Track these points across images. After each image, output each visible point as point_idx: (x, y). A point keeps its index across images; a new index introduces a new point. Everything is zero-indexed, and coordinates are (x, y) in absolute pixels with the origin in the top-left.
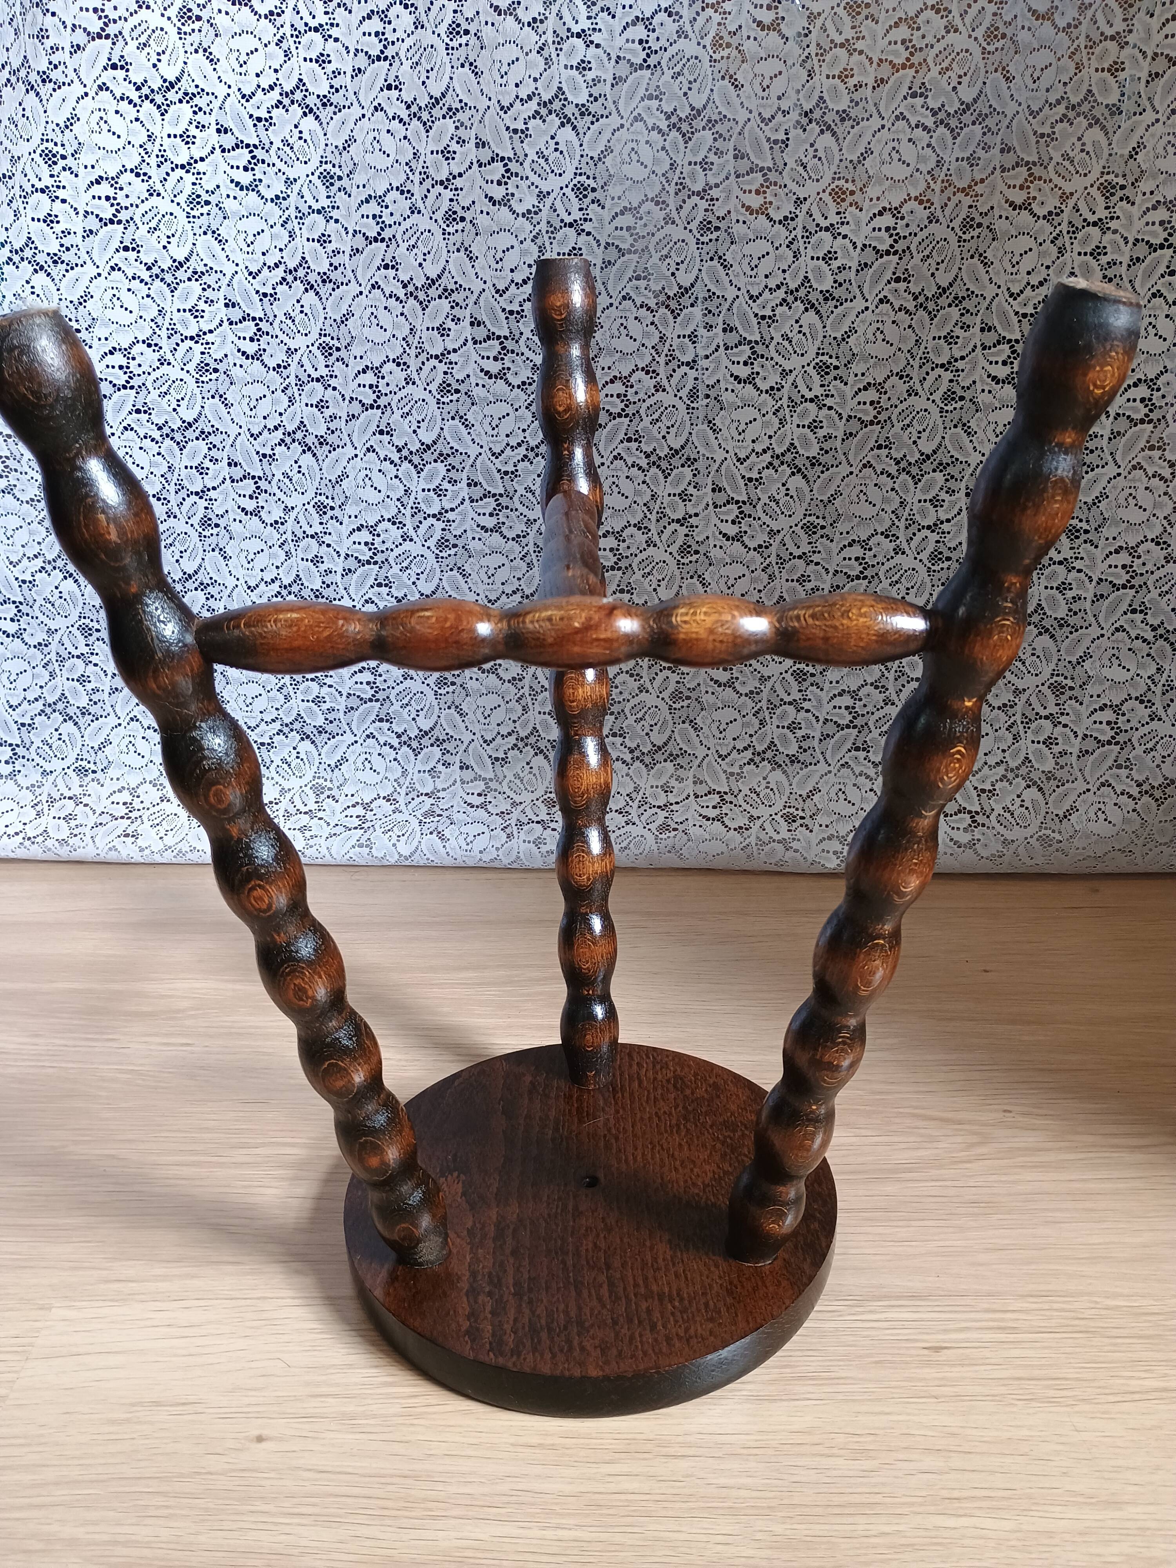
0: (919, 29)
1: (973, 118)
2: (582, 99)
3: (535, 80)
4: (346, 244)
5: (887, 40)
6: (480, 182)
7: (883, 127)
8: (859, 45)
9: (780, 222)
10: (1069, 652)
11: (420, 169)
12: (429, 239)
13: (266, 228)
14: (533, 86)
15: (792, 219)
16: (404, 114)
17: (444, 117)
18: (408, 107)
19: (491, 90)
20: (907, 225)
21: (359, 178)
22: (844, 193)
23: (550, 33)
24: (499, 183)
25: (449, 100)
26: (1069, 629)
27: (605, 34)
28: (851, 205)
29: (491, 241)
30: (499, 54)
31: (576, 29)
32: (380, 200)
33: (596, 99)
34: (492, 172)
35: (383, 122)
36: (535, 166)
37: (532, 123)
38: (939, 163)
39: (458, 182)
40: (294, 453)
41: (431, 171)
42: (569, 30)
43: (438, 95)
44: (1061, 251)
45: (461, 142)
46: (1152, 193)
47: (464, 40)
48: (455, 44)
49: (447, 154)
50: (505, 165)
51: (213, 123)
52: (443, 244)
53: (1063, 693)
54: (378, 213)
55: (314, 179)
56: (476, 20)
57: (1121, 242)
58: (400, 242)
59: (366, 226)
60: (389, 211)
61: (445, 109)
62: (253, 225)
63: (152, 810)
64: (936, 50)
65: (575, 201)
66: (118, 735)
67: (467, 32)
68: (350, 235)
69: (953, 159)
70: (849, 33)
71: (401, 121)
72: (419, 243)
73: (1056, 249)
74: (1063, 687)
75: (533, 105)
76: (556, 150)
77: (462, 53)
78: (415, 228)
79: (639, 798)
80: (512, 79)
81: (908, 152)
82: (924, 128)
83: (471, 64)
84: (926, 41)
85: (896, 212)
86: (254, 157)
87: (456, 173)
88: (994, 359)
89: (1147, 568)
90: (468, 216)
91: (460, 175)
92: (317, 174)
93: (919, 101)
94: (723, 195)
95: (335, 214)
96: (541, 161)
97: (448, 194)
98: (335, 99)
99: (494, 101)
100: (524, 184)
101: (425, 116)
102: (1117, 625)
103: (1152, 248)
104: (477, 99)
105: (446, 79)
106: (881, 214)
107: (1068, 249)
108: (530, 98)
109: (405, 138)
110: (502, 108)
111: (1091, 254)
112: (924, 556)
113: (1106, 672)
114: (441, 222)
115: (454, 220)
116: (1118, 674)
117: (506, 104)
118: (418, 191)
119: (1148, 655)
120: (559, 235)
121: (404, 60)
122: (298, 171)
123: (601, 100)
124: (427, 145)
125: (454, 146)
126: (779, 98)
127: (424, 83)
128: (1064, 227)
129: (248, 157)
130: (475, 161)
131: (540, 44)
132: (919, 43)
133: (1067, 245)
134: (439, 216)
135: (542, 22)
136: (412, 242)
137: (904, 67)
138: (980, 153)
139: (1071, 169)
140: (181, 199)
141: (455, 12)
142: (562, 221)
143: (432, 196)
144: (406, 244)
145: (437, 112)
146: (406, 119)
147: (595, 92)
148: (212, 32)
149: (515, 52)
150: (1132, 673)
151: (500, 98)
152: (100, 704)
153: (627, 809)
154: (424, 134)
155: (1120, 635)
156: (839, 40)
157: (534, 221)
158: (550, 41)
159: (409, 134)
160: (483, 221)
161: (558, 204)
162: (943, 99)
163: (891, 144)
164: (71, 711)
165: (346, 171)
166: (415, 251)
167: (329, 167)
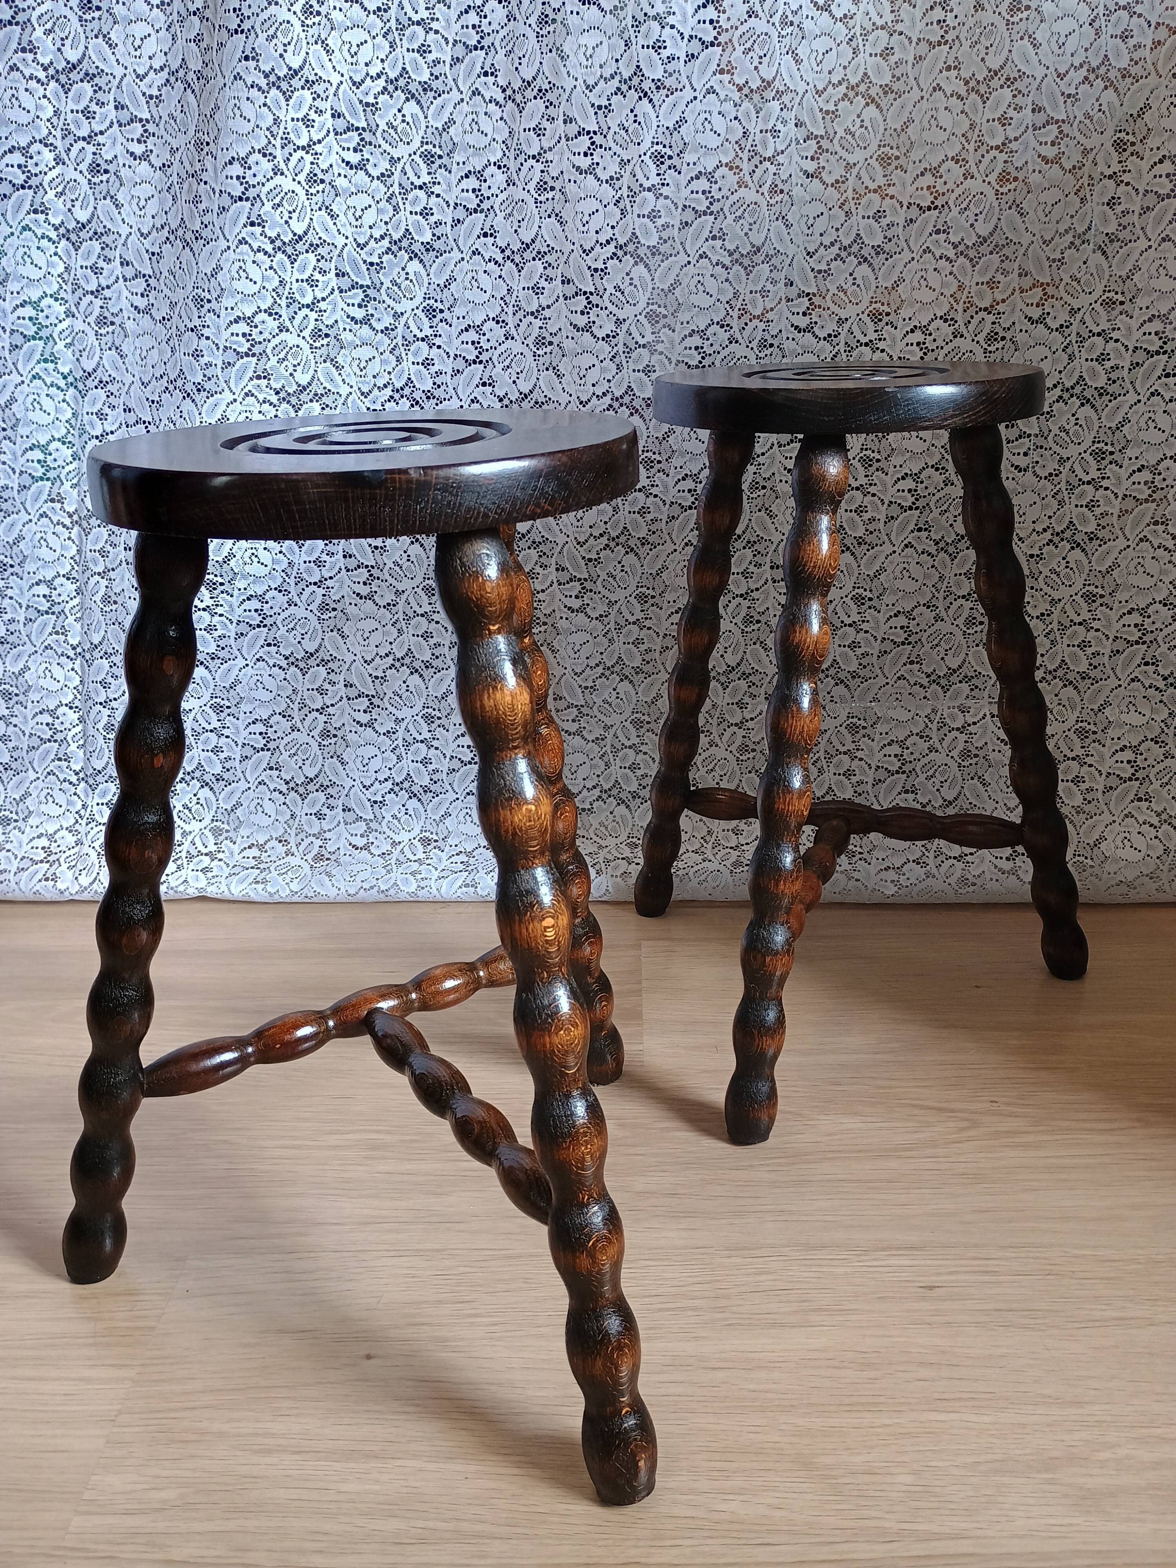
0: (941, 177)
1: (990, 248)
2: (653, 242)
3: (613, 227)
4: (448, 366)
5: (915, 186)
6: (565, 311)
7: (913, 259)
8: (891, 191)
9: (825, 339)
10: (1092, 701)
11: (513, 302)
12: (520, 360)
13: (377, 355)
14: (611, 232)
15: (836, 336)
16: (499, 257)
17: (534, 259)
18: (503, 251)
19: (575, 236)
20: (935, 340)
21: (459, 311)
22: (880, 314)
23: (625, 188)
24: (582, 313)
25: (538, 245)
26: (1091, 681)
27: (672, 187)
28: (887, 324)
29: (576, 362)
30: (580, 207)
31: (647, 184)
32: (478, 329)
33: (665, 241)
34: (575, 305)
35: (480, 265)
36: (613, 298)
37: (610, 263)
38: (961, 288)
39: (547, 313)
40: (403, 544)
41: (523, 304)
42: (641, 185)
43: (529, 241)
44: (1071, 358)
45: (549, 279)
46: (1147, 308)
47: (550, 195)
48: (542, 198)
49: (537, 290)
50: (588, 298)
51: (333, 268)
52: (534, 364)
53: (1087, 737)
54: (476, 340)
55: (419, 312)
56: (561, 178)
57: (1123, 349)
58: (496, 363)
59: (465, 350)
60: (486, 338)
61: (535, 253)
62: (365, 353)
63: (278, 863)
64: (956, 194)
65: (647, 325)
66: (247, 798)
67: (552, 189)
68: (451, 358)
69: (973, 284)
70: (881, 181)
71: (496, 263)
72: (513, 364)
73: (1066, 356)
74: (1087, 732)
75: (611, 248)
76: (631, 284)
77: (549, 206)
78: (509, 352)
79: (713, 840)
80: (593, 226)
81: (934, 279)
82: (948, 259)
83: (557, 215)
84: (947, 187)
85: (924, 329)
86: (367, 296)
87: (544, 304)
88: (1016, 451)
89: (1156, 626)
90: (556, 341)
91: (548, 307)
92: (421, 308)
93: (942, 236)
94: (776, 317)
95: (437, 341)
96: (618, 294)
97: (538, 323)
98: (437, 245)
99: (577, 245)
100: (603, 313)
101: (517, 259)
102: (1132, 676)
103: (1150, 354)
104: (562, 244)
105: (536, 228)
106: (912, 331)
107: (1077, 356)
108: (608, 242)
109: (500, 277)
110: (584, 251)
111: (1097, 360)
112: (960, 621)
113: (1124, 717)
114: (532, 346)
115: (543, 344)
116: (1134, 719)
117: (588, 248)
118: (511, 321)
119: (1161, 702)
120: (634, 355)
121: (498, 212)
122: (405, 306)
123: (670, 242)
124: (519, 283)
125: (543, 283)
126: (821, 235)
127: (516, 231)
128: (1073, 338)
129: (362, 296)
130: (561, 295)
131: (616, 197)
132: (941, 189)
133: (1076, 352)
134: (530, 341)
135: (618, 179)
136: (506, 363)
137: (929, 209)
138: (999, 277)
139: (1079, 288)
140: (306, 333)
141: (542, 171)
142: (637, 343)
143: (523, 325)
144: (502, 365)
145: (528, 255)
146: (501, 261)
147: (665, 235)
148: (333, 192)
149: (596, 205)
150: (1147, 717)
151: (582, 242)
152: (232, 771)
153: (702, 849)
154: (516, 274)
155: (1136, 684)
156: (872, 186)
157: (613, 344)
158: (625, 195)
159: (503, 274)
160: (568, 344)
161: (633, 329)
162: (962, 234)
163: (920, 274)
164: (207, 778)
165: (447, 305)
166: (509, 370)
167: (432, 302)
